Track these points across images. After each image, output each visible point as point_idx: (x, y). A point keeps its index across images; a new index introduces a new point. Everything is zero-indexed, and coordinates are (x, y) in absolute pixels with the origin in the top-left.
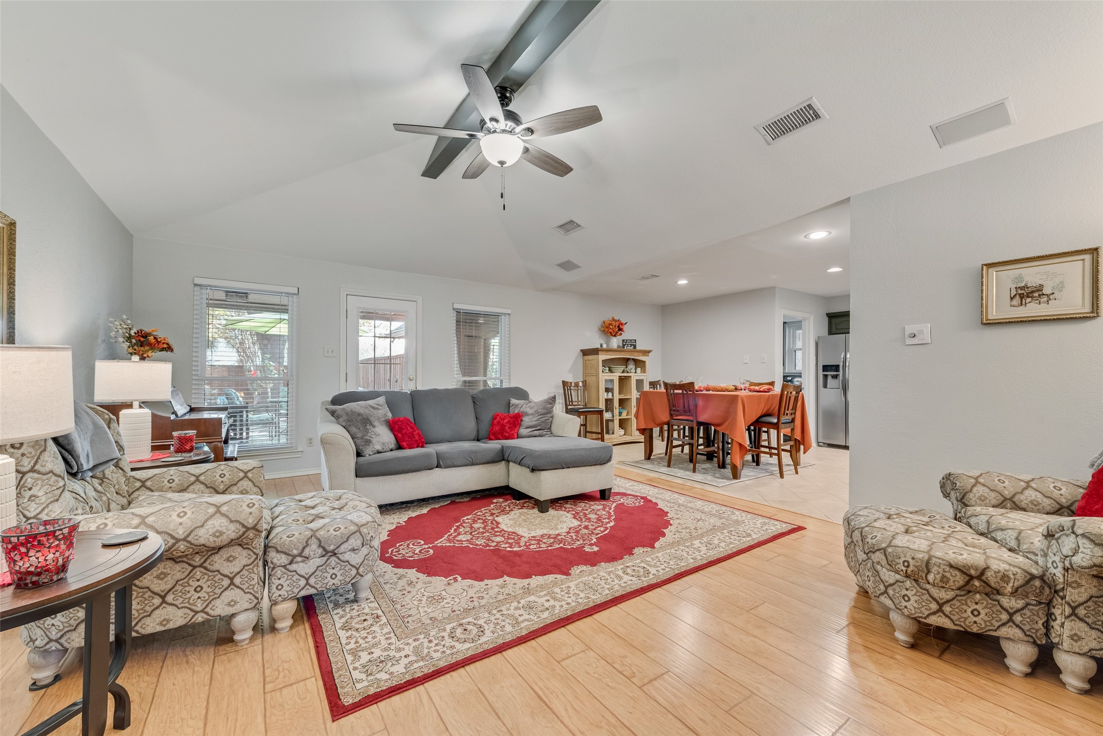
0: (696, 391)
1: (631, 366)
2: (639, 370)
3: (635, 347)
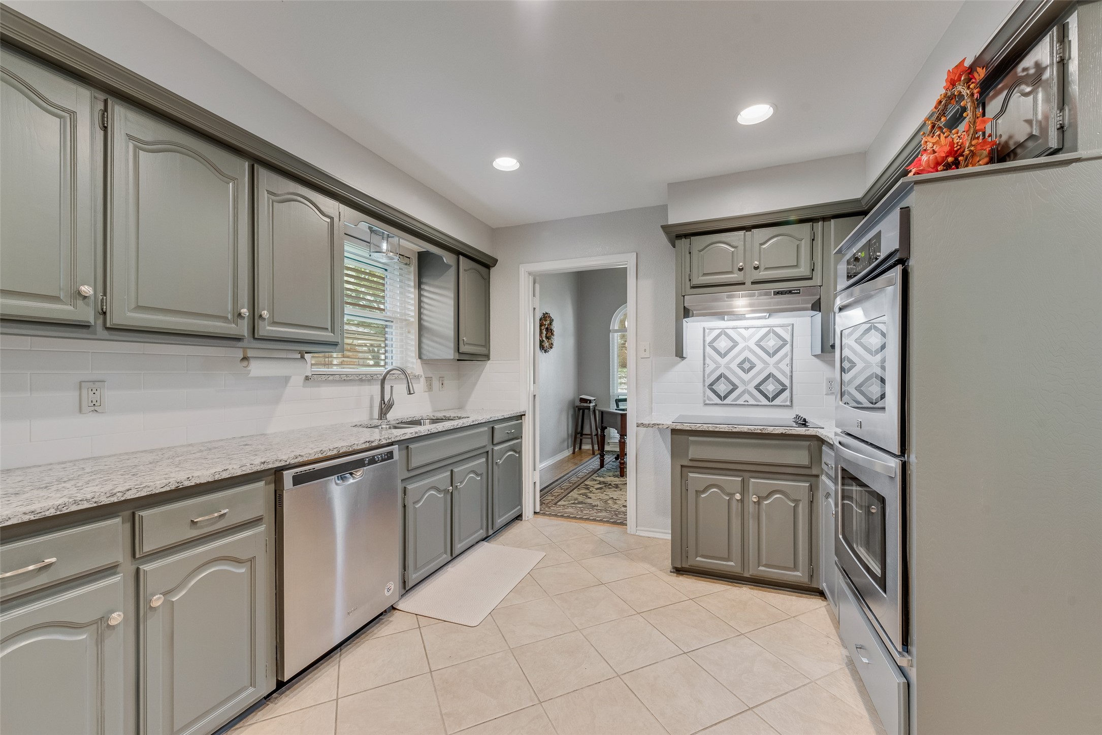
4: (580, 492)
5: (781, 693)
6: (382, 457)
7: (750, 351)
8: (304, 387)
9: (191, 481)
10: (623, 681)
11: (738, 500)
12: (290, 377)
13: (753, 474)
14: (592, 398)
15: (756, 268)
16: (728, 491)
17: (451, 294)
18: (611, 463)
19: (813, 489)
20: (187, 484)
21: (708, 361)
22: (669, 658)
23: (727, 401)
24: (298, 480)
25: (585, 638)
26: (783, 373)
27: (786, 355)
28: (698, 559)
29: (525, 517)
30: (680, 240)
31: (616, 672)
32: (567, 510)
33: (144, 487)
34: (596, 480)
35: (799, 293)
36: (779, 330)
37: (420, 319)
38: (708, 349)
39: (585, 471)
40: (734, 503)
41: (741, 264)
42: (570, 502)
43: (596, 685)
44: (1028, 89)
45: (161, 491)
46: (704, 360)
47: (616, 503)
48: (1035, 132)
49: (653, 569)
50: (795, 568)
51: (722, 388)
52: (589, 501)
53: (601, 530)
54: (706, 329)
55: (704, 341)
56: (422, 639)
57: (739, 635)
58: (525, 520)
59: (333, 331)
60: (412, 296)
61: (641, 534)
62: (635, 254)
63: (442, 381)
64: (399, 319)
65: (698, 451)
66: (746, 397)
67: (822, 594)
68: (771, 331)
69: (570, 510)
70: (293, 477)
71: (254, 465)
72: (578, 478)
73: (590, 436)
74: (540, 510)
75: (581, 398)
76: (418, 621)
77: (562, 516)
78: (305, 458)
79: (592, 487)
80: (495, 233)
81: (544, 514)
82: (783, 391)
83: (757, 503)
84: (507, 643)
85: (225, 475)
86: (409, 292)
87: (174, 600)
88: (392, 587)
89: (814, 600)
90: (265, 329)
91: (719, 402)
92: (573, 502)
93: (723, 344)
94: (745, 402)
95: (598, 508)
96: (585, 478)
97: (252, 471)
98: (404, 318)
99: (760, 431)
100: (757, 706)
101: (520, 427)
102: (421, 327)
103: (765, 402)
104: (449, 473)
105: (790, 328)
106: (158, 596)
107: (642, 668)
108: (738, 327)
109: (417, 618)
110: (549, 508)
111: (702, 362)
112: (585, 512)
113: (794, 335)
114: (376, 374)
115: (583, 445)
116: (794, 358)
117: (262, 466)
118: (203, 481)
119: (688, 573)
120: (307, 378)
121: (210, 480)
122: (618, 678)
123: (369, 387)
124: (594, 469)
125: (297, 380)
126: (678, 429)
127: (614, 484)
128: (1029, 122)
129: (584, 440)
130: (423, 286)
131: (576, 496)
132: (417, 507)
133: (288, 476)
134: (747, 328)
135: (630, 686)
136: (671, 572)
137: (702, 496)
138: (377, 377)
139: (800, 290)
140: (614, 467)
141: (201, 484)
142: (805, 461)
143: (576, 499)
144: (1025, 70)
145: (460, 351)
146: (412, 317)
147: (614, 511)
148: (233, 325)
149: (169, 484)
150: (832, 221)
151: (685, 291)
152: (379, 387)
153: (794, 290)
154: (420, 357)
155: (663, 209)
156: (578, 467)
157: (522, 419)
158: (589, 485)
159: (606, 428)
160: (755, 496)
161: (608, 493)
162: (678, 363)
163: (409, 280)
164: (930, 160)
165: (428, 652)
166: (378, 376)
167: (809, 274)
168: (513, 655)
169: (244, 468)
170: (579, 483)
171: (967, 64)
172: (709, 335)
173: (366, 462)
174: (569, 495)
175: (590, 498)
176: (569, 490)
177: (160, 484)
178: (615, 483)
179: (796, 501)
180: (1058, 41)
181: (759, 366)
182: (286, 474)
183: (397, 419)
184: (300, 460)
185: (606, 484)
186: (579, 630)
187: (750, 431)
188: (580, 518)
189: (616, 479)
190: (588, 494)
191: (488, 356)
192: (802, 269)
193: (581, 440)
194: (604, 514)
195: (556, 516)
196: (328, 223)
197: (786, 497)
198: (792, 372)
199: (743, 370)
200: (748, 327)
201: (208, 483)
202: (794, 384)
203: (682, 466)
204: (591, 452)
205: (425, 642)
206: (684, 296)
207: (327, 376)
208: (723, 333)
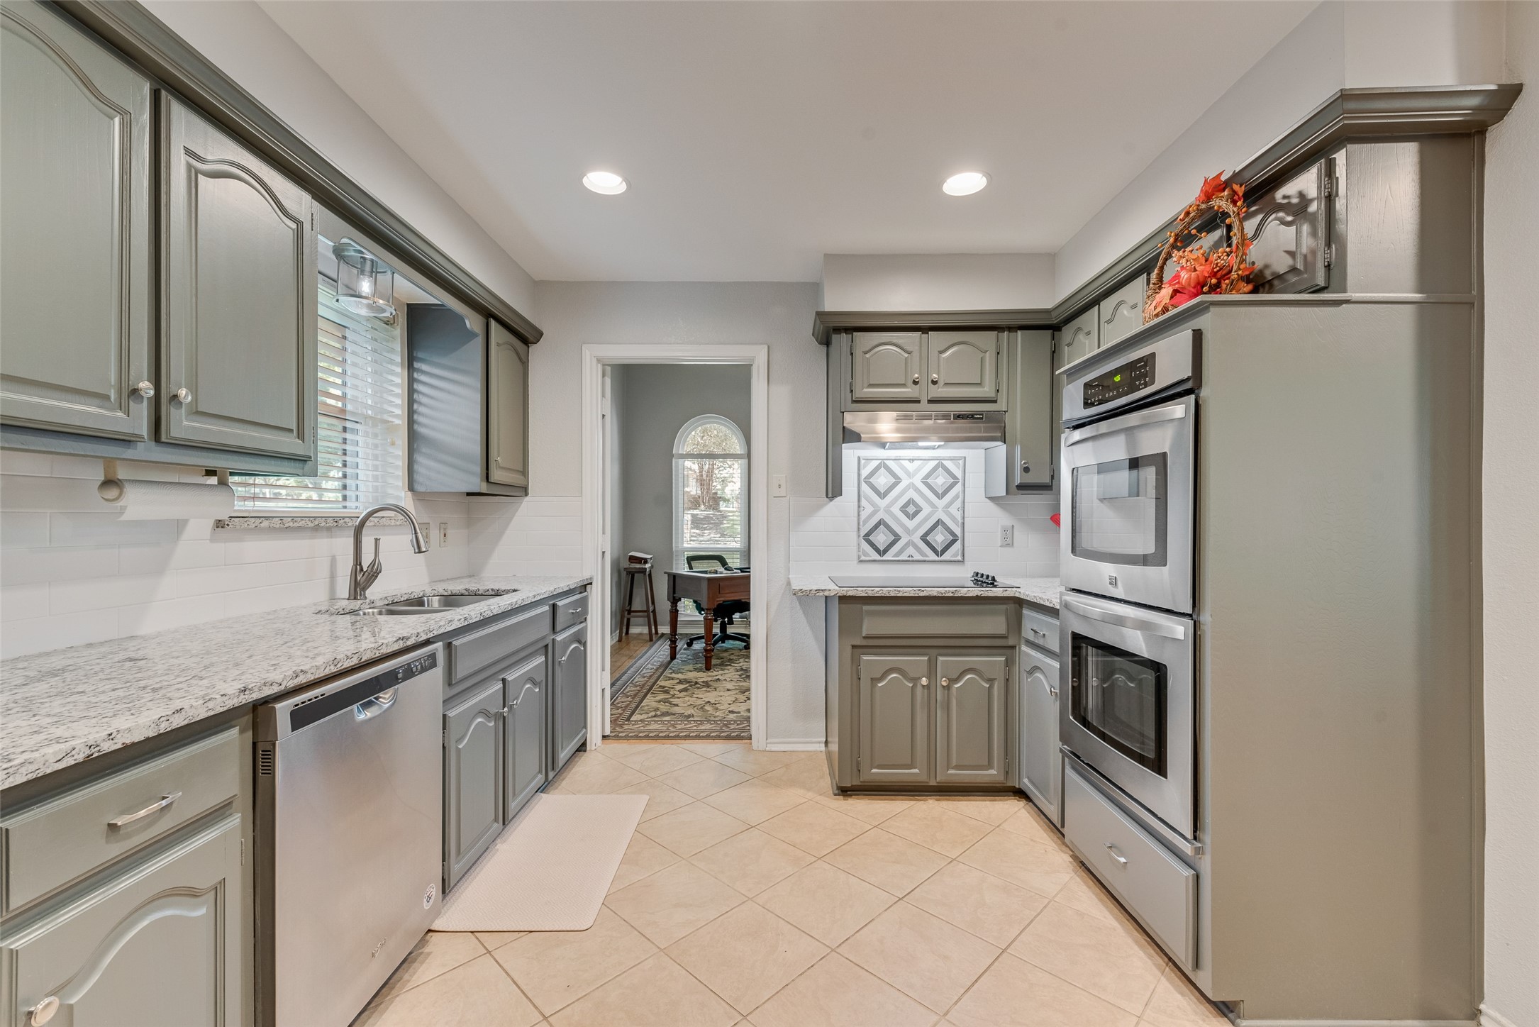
4: (658, 698)
5: (1027, 922)
6: (421, 664)
7: (915, 491)
8: (212, 540)
9: (115, 741)
10: (842, 956)
11: (923, 686)
12: (185, 522)
13: (941, 651)
14: (649, 557)
15: (934, 383)
16: (912, 675)
17: (477, 383)
18: (682, 651)
19: (1009, 663)
20: (108, 747)
21: (864, 502)
22: (886, 910)
23: (888, 556)
24: (300, 718)
25: (764, 908)
26: (954, 519)
27: (957, 497)
28: (874, 771)
29: (591, 745)
30: (839, 336)
31: (828, 946)
32: (651, 728)
33: (22, 764)
34: (673, 679)
35: (982, 418)
36: (948, 464)
37: (411, 422)
38: (864, 487)
39: (649, 665)
40: (919, 690)
41: (916, 375)
42: (650, 715)
43: (810, 970)
44: (1290, 218)
45: (55, 769)
46: (859, 500)
47: (717, 709)
48: (1300, 266)
49: (810, 795)
50: (990, 766)
51: (881, 538)
52: (676, 709)
53: (714, 749)
54: (861, 459)
55: (859, 475)
56: (504, 970)
57: (951, 862)
58: (591, 750)
59: (301, 435)
60: (398, 380)
61: (773, 749)
62: (767, 347)
63: (445, 529)
64: (371, 417)
65: (875, 625)
66: (911, 550)
67: (1021, 794)
68: (940, 465)
69: (654, 726)
70: (292, 713)
71: (228, 697)
72: (644, 677)
73: (646, 614)
74: (611, 732)
75: (631, 557)
76: (479, 941)
77: (647, 737)
78: (310, 675)
79: (672, 688)
80: (538, 288)
81: (617, 737)
82: (953, 542)
83: (946, 688)
84: (653, 943)
85: (178, 722)
86: (392, 373)
87: (72, 1002)
88: (434, 893)
89: (1009, 802)
90: (181, 424)
91: (878, 557)
92: (653, 713)
93: (882, 480)
94: (909, 557)
95: (696, 719)
96: (655, 677)
97: (225, 709)
98: (379, 417)
99: (952, 595)
100: (1009, 945)
101: (583, 603)
102: (413, 438)
103: (933, 556)
104: (500, 685)
105: (961, 462)
106: (47, 1001)
107: (858, 931)
108: (901, 458)
109: (477, 938)
110: (621, 726)
111: (856, 503)
112: (679, 727)
113: (966, 472)
114: (344, 518)
115: (630, 627)
116: (966, 501)
117: (242, 696)
118: (138, 737)
119: (858, 793)
120: (219, 524)
121: (151, 734)
122: (833, 953)
123: (329, 540)
124: (662, 662)
125: (200, 527)
126: (849, 596)
127: (703, 682)
128: (1292, 254)
129: (632, 620)
130: (416, 365)
131: (655, 705)
132: (460, 747)
133: (283, 710)
134: (911, 460)
135: (853, 960)
136: (835, 795)
137: (879, 685)
138: (345, 522)
139: (982, 415)
140: (689, 657)
141: (134, 744)
142: (1002, 630)
143: (657, 709)
144: (1285, 197)
145: (492, 480)
146: (397, 416)
147: (720, 721)
148: (120, 414)
149: (73, 753)
150: (1019, 332)
151: (845, 406)
152: (351, 540)
153: (977, 415)
154: (411, 488)
155: (814, 289)
156: (636, 662)
157: (586, 591)
158: (666, 687)
159: (680, 600)
160: (944, 679)
161: (700, 696)
162: (826, 505)
163: (392, 350)
164: (1192, 279)
165: (523, 987)
166: (347, 520)
167: (994, 396)
168: (671, 958)
169: (210, 705)
170: (649, 684)
171: (1223, 178)
172: (864, 467)
173: (400, 676)
174: (642, 704)
175: (677, 705)
176: (639, 697)
177: (55, 753)
178: (702, 680)
179: (991, 681)
180: (1326, 176)
181: (926, 510)
182: (280, 708)
183: (386, 598)
184: (303, 679)
185: (689, 682)
186: (751, 899)
187: (940, 595)
188: (675, 736)
189: (701, 674)
190: (672, 700)
191: (526, 488)
192: (986, 389)
193: (628, 620)
194: (707, 726)
195: (637, 737)
196: (293, 230)
197: (980, 677)
198: (964, 518)
199: (907, 515)
200: (914, 458)
201: (148, 739)
202: (966, 534)
203: (853, 646)
204: (648, 638)
205: (511, 973)
206: (843, 412)
207: (259, 521)
208: (883, 465)
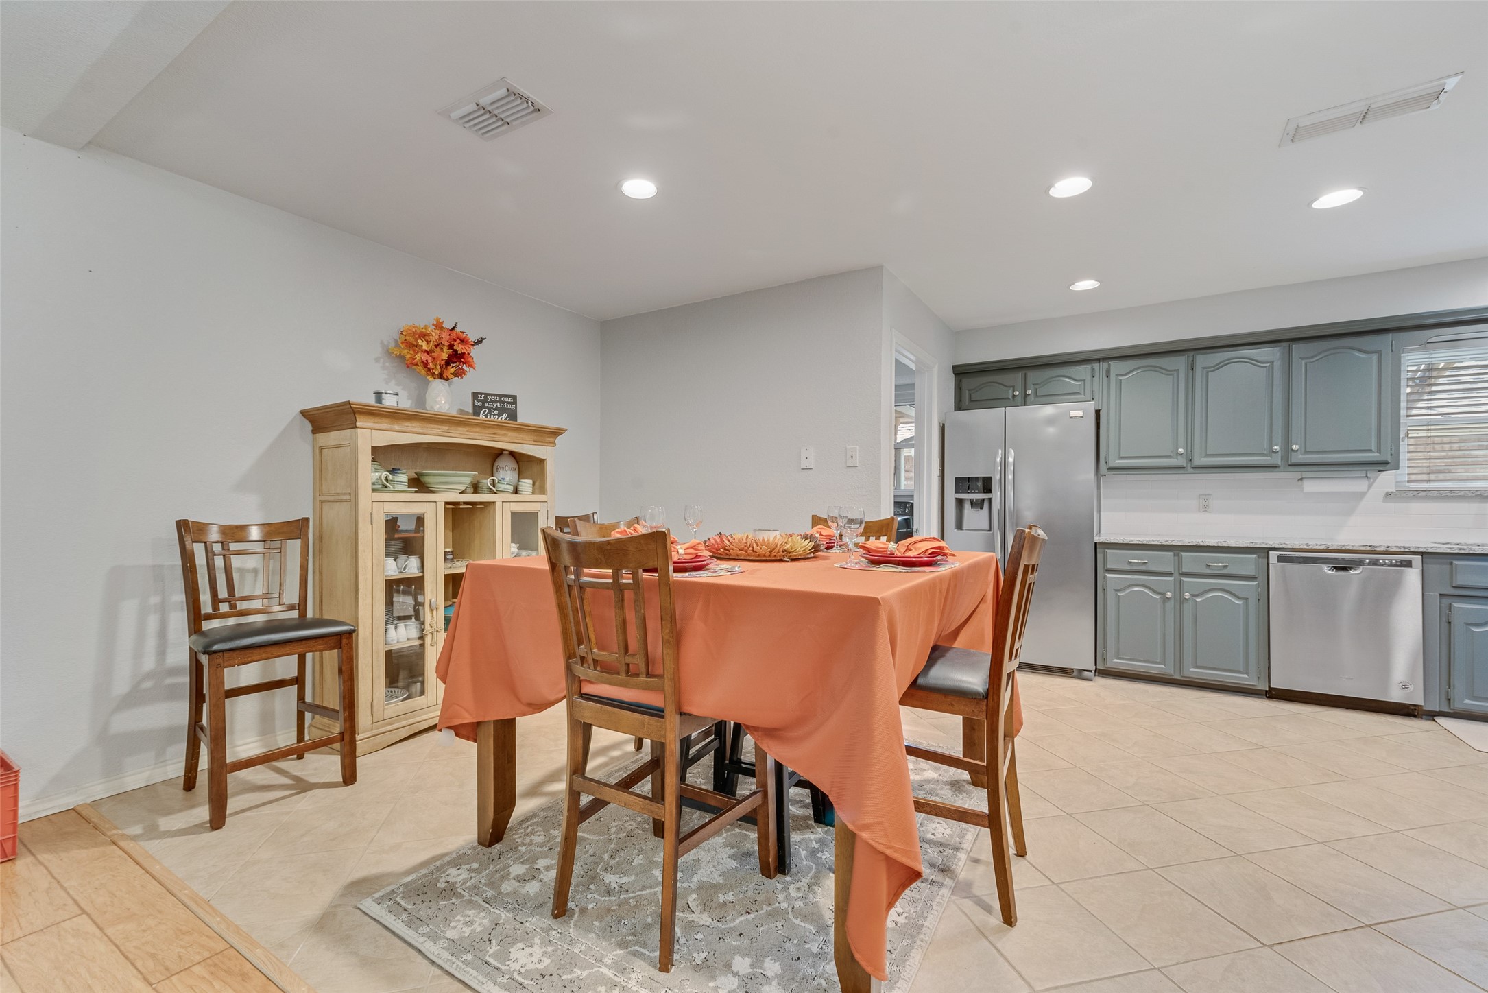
0: (676, 570)
1: (507, 474)
2: (526, 485)
3: (513, 416)
6: (1390, 562)
8: (1384, 502)
59: (1379, 451)
70: (1278, 557)
88: (1411, 687)
90: (1297, 458)
97: (1244, 546)
120: (1388, 494)
132: (1475, 630)
133: (1273, 556)
148: (1269, 458)
173: (1366, 562)
182: (1278, 553)
